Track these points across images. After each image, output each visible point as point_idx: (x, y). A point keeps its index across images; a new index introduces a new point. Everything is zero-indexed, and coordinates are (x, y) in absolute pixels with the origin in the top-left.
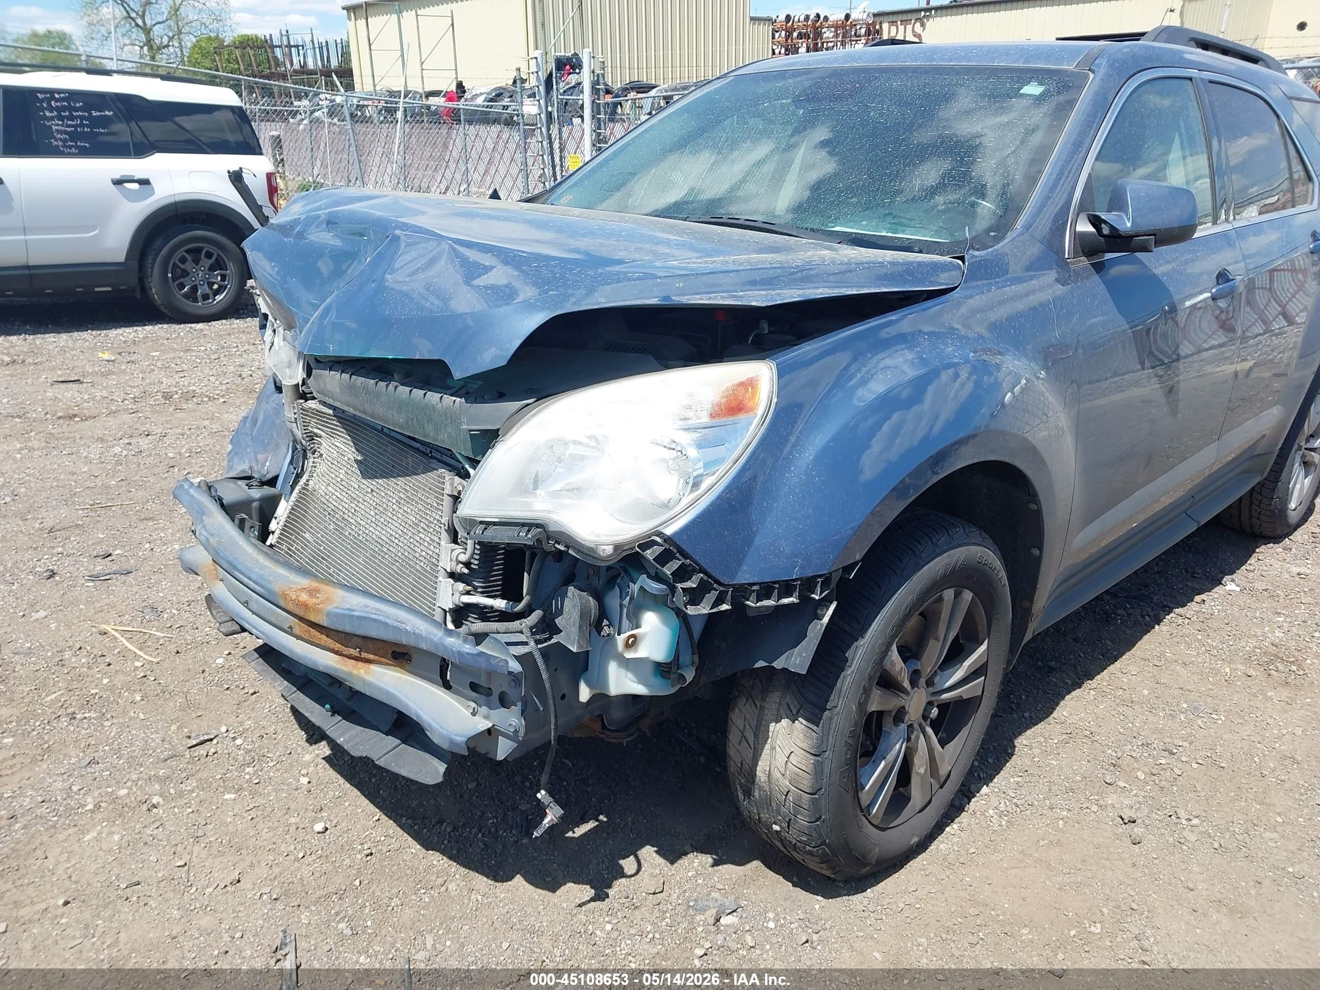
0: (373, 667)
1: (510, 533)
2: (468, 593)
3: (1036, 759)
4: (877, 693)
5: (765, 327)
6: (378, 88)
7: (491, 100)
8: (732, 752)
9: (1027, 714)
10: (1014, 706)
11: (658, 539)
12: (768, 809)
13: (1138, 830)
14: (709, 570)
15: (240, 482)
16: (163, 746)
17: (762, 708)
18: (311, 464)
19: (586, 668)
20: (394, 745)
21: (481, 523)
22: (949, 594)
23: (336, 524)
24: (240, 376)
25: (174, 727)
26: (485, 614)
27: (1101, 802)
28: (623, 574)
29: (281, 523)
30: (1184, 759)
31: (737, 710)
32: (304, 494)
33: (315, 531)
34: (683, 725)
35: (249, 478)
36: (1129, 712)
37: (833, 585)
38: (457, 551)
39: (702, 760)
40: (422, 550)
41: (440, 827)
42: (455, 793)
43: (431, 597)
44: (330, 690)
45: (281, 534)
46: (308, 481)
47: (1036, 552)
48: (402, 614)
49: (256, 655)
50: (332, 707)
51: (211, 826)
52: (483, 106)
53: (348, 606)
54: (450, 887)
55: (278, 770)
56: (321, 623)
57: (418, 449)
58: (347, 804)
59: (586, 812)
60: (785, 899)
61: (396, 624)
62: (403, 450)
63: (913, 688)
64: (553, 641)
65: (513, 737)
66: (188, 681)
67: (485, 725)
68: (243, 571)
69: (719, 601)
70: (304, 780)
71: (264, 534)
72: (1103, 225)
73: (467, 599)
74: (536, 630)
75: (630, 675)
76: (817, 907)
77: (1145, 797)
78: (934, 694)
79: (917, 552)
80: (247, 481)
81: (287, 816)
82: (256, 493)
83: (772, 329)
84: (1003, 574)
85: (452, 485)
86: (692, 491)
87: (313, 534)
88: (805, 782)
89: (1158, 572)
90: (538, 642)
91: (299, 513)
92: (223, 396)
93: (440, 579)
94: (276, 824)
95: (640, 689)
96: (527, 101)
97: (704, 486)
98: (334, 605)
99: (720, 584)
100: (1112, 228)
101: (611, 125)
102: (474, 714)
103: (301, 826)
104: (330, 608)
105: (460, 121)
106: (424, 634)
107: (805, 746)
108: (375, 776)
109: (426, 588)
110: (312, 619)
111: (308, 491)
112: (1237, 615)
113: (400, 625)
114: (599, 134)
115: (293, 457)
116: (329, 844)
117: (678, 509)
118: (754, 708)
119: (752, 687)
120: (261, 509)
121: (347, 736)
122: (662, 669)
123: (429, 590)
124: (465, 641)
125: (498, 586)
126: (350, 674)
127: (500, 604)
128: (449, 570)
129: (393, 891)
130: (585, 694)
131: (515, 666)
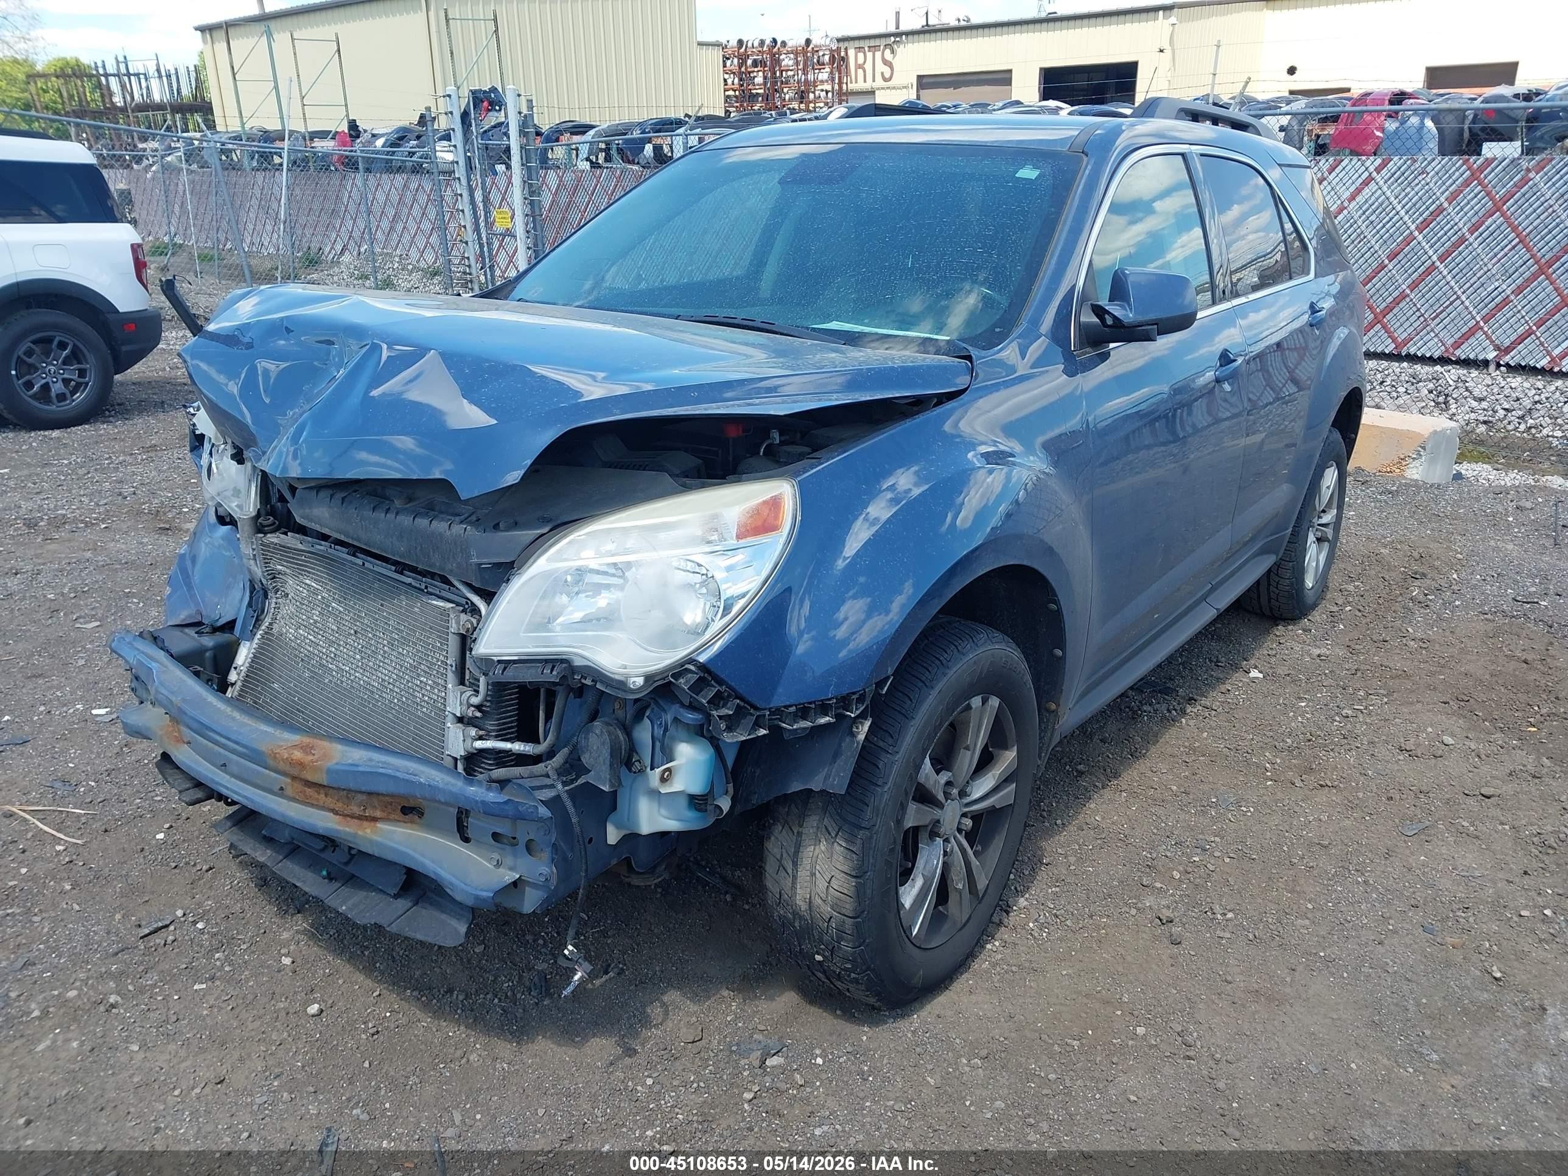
0: (379, 825)
1: (533, 671)
2: (481, 738)
3: (1072, 868)
4: (912, 807)
5: (776, 437)
6: (247, 126)
7: (393, 145)
8: (769, 883)
9: (1059, 822)
10: (1045, 814)
11: (692, 668)
12: (809, 938)
13: (1176, 930)
14: (745, 695)
15: (187, 630)
16: (109, 939)
17: (800, 834)
18: (273, 605)
19: (614, 808)
20: (405, 908)
21: (499, 662)
22: (976, 702)
23: (312, 672)
24: (120, 494)
25: (118, 917)
26: (502, 758)
27: (1140, 905)
28: (653, 705)
29: (243, 674)
30: (1217, 854)
31: (773, 838)
32: (267, 639)
33: (287, 680)
34: (703, 863)
35: (199, 624)
36: (1161, 811)
37: (868, 702)
38: (468, 693)
39: (728, 898)
40: (423, 695)
41: (451, 995)
42: (461, 959)
43: (438, 745)
44: (323, 855)
45: (243, 685)
46: (271, 624)
47: (1059, 653)
48: (412, 766)
49: (229, 824)
50: (329, 874)
51: (186, 1022)
52: (383, 153)
53: (350, 761)
54: (471, 1058)
55: (253, 952)
56: (321, 782)
57: (410, 584)
58: (340, 982)
59: (609, 965)
60: (831, 1034)
61: (407, 777)
62: (394, 587)
63: (946, 800)
64: (581, 781)
65: (544, 886)
66: (125, 862)
67: (511, 876)
68: (219, 730)
69: (757, 725)
70: (287, 961)
71: (223, 686)
72: (1107, 316)
73: (479, 744)
74: (561, 772)
75: (663, 812)
76: (865, 1038)
77: (1180, 896)
78: (968, 805)
79: (944, 662)
80: (197, 629)
81: (273, 1002)
82: (208, 641)
83: (783, 438)
84: (1028, 678)
85: (458, 623)
86: (723, 616)
87: (283, 684)
88: (847, 906)
89: (1183, 664)
90: (564, 784)
91: (264, 661)
92: (103, 521)
93: (449, 725)
94: (262, 1011)
95: (672, 825)
96: (441, 145)
97: (735, 609)
98: (335, 761)
99: (756, 708)
100: (1115, 318)
101: (542, 172)
102: (498, 865)
103: (292, 1011)
104: (331, 764)
105: (357, 169)
106: (441, 786)
107: (845, 868)
108: (367, 948)
109: (430, 735)
110: (310, 778)
111: (273, 635)
112: (1261, 703)
113: (412, 778)
114: (531, 185)
115: (251, 598)
116: (328, 1025)
117: (708, 635)
118: (791, 834)
119: (788, 814)
120: (215, 658)
121: (350, 903)
122: (697, 802)
123: (435, 738)
124: (489, 789)
125: (512, 727)
126: (355, 835)
127: (517, 747)
128: (459, 715)
129: (408, 1069)
130: (613, 836)
131: (544, 811)
